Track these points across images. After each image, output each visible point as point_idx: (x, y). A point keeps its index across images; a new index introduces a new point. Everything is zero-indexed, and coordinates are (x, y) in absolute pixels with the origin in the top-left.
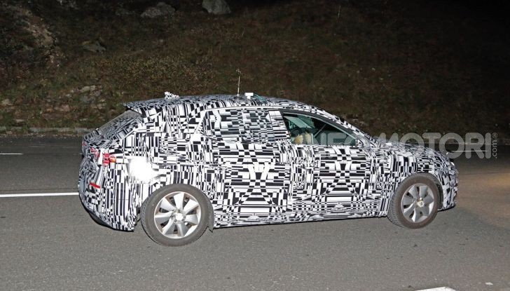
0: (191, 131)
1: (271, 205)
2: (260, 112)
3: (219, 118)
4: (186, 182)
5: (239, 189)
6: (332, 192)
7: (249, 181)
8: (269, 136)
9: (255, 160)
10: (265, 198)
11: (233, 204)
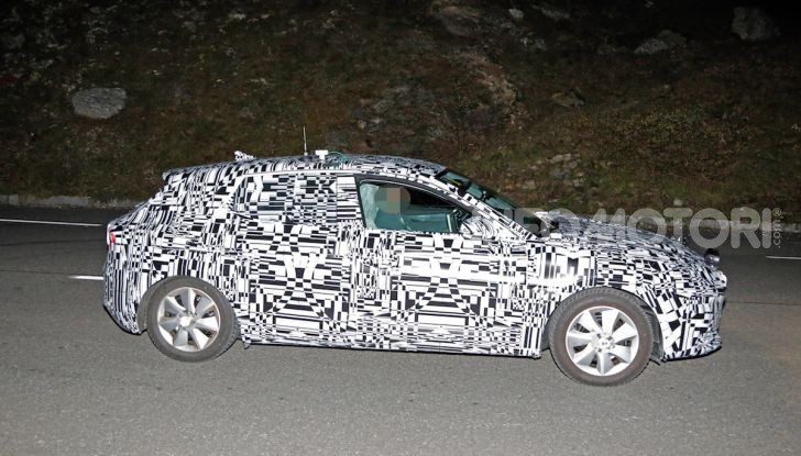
0: (216, 204)
1: (321, 319)
2: (323, 178)
3: (260, 187)
4: (193, 273)
5: (272, 291)
6: (426, 308)
7: (285, 279)
8: (329, 214)
9: (296, 250)
10: (313, 307)
11: (264, 311)
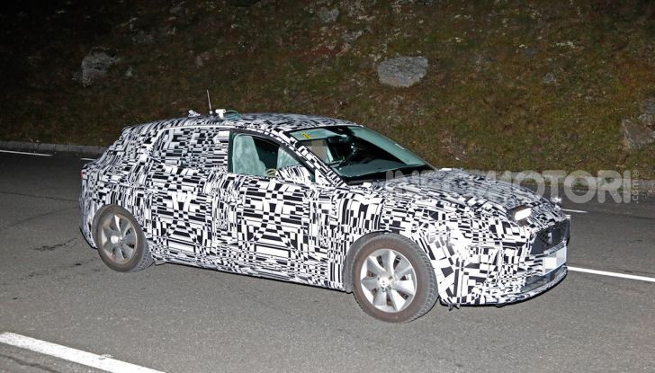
0: (142, 150)
1: (195, 244)
2: (210, 132)
3: (172, 137)
4: (119, 204)
5: (165, 220)
6: (261, 240)
7: (173, 211)
8: (208, 160)
9: (179, 187)
10: (190, 234)
11: (162, 235)
